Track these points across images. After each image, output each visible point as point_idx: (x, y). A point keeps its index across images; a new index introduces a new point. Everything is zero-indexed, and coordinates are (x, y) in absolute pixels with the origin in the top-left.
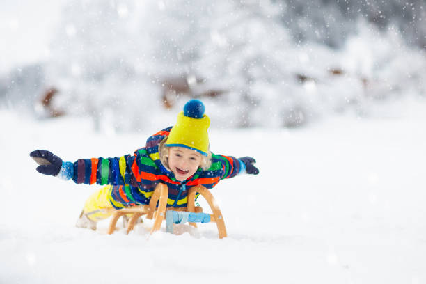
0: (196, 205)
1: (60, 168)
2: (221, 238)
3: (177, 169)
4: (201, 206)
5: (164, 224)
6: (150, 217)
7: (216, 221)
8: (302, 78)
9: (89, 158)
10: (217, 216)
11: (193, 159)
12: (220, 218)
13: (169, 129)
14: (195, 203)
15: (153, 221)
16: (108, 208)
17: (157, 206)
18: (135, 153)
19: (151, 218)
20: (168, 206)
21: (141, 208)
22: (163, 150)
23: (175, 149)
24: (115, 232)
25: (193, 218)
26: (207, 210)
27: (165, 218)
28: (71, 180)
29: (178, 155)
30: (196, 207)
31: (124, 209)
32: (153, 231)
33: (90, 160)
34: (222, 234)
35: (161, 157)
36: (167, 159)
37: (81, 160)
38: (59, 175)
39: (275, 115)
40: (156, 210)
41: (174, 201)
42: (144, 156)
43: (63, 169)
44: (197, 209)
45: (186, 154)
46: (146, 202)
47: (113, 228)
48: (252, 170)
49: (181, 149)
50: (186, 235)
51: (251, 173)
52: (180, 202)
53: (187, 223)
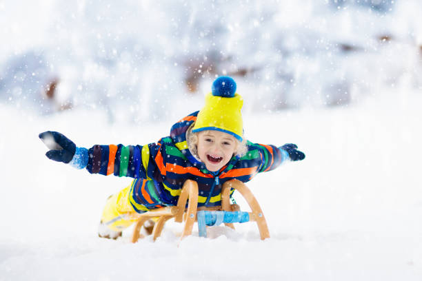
0: (231, 203)
1: (74, 154)
2: (263, 239)
3: (209, 157)
4: (237, 203)
5: (195, 227)
6: (179, 220)
7: (256, 220)
8: (347, 48)
9: (107, 144)
10: (256, 214)
11: (226, 143)
12: (261, 216)
13: (196, 114)
14: (231, 200)
15: (183, 224)
16: (130, 213)
17: (187, 206)
18: (159, 142)
19: (181, 222)
20: (200, 205)
21: (168, 210)
22: (191, 137)
23: (205, 133)
24: (140, 241)
25: (228, 219)
26: (244, 207)
27: (196, 219)
28: (85, 168)
29: (209, 140)
30: (232, 205)
31: (149, 213)
32: (183, 236)
33: (107, 147)
34: (264, 234)
35: (188, 145)
36: (196, 147)
37: (97, 146)
38: (72, 162)
39: (318, 92)
40: (186, 211)
41: (206, 198)
42: (169, 145)
43: (77, 156)
44: (234, 207)
45: (219, 138)
46: (173, 201)
47: (137, 237)
48: (296, 155)
49: (213, 133)
50: (222, 238)
51: (295, 159)
52: (214, 200)
53: (223, 225)
